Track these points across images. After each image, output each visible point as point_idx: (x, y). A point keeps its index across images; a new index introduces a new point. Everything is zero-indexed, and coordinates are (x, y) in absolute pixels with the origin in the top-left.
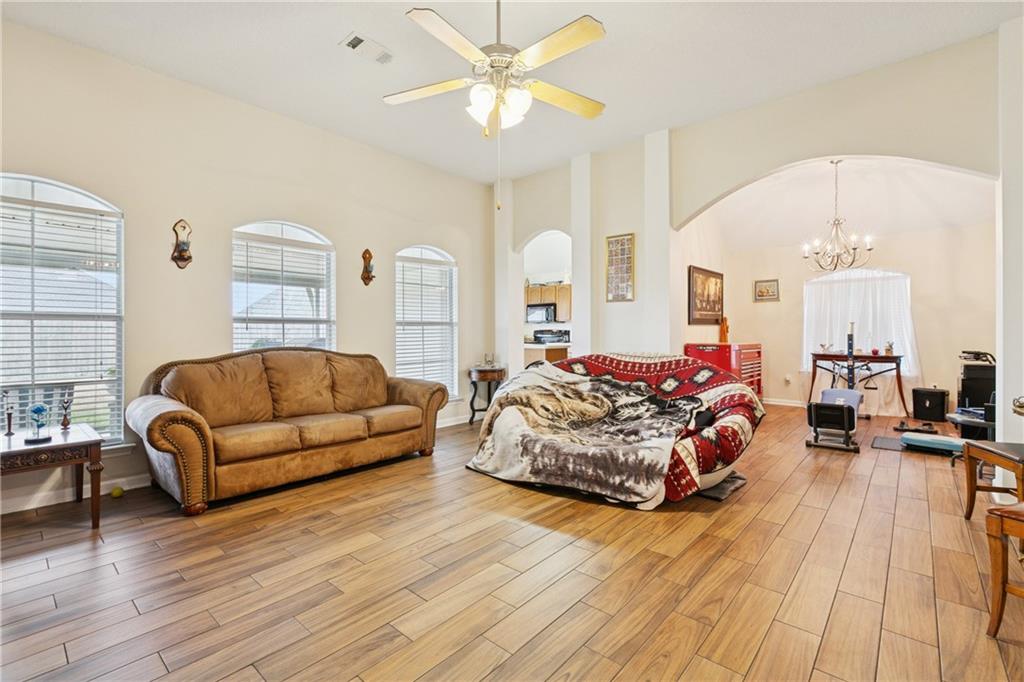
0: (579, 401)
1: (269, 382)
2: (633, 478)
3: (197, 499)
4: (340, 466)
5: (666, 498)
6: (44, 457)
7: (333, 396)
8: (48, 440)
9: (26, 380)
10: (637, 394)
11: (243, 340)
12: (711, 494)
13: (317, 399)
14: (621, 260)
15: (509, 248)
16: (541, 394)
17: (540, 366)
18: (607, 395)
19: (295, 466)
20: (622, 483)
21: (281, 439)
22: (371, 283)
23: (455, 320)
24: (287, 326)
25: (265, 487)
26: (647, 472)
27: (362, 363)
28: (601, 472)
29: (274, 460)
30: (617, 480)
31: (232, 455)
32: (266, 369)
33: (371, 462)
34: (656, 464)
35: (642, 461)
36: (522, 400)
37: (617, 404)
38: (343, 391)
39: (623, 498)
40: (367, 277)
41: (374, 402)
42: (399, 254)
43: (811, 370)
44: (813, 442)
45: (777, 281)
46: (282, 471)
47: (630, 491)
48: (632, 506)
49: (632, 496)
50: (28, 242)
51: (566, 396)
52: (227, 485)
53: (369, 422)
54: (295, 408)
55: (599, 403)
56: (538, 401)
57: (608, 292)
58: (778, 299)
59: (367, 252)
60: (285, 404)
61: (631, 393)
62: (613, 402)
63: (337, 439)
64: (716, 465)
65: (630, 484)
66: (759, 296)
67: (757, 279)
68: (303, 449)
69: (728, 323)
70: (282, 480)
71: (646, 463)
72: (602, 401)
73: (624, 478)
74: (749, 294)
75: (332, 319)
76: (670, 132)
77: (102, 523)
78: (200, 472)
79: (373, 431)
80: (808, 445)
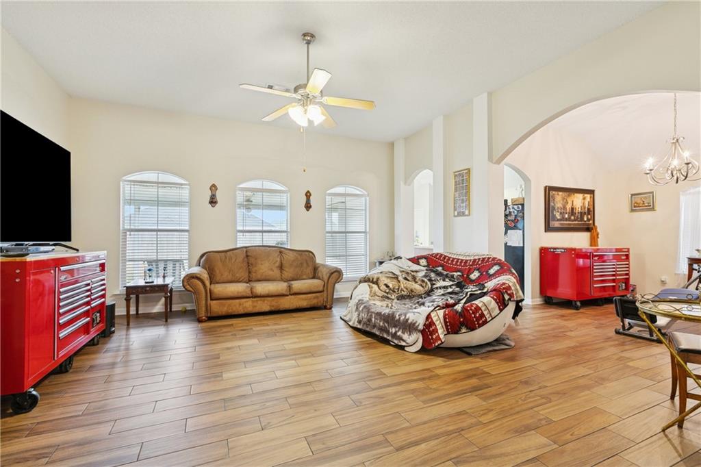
0: (413, 283)
1: (248, 263)
2: (401, 331)
3: (203, 314)
4: (273, 309)
5: (422, 346)
6: (148, 289)
7: (281, 272)
8: (153, 282)
9: (154, 257)
10: (450, 280)
11: (243, 241)
12: (468, 350)
13: (271, 273)
14: (462, 187)
15: (402, 183)
16: (388, 277)
17: (399, 260)
18: (430, 280)
19: (248, 305)
20: (396, 333)
21: (240, 291)
22: (311, 210)
23: (368, 230)
24: (264, 234)
25: (234, 313)
26: (410, 327)
27: (301, 255)
28: (386, 325)
29: (237, 301)
30: (394, 330)
31: (217, 296)
32: (247, 256)
33: (291, 308)
34: (415, 323)
35: (407, 320)
36: (373, 279)
37: (434, 286)
38: (287, 270)
39: (396, 342)
40: (308, 207)
41: (304, 277)
42: (328, 192)
43: (686, 272)
44: (621, 330)
45: (653, 192)
46: (241, 306)
47: (401, 339)
48: (402, 348)
49: (402, 342)
50: (156, 199)
51: (406, 279)
52: (216, 310)
53: (290, 287)
54: (259, 277)
55: (424, 285)
56: (384, 280)
57: (455, 210)
58: (653, 209)
59: (308, 192)
60: (254, 274)
61: (447, 280)
62: (432, 285)
63: (270, 294)
64: (460, 329)
65: (399, 333)
66: (635, 208)
67: (632, 193)
68: (252, 297)
69: (598, 230)
70: (242, 311)
71: (409, 321)
72: (426, 283)
73: (397, 329)
74: (626, 205)
75: (289, 230)
76: (490, 94)
77: (169, 320)
78: (204, 302)
79: (292, 292)
80: (617, 332)
